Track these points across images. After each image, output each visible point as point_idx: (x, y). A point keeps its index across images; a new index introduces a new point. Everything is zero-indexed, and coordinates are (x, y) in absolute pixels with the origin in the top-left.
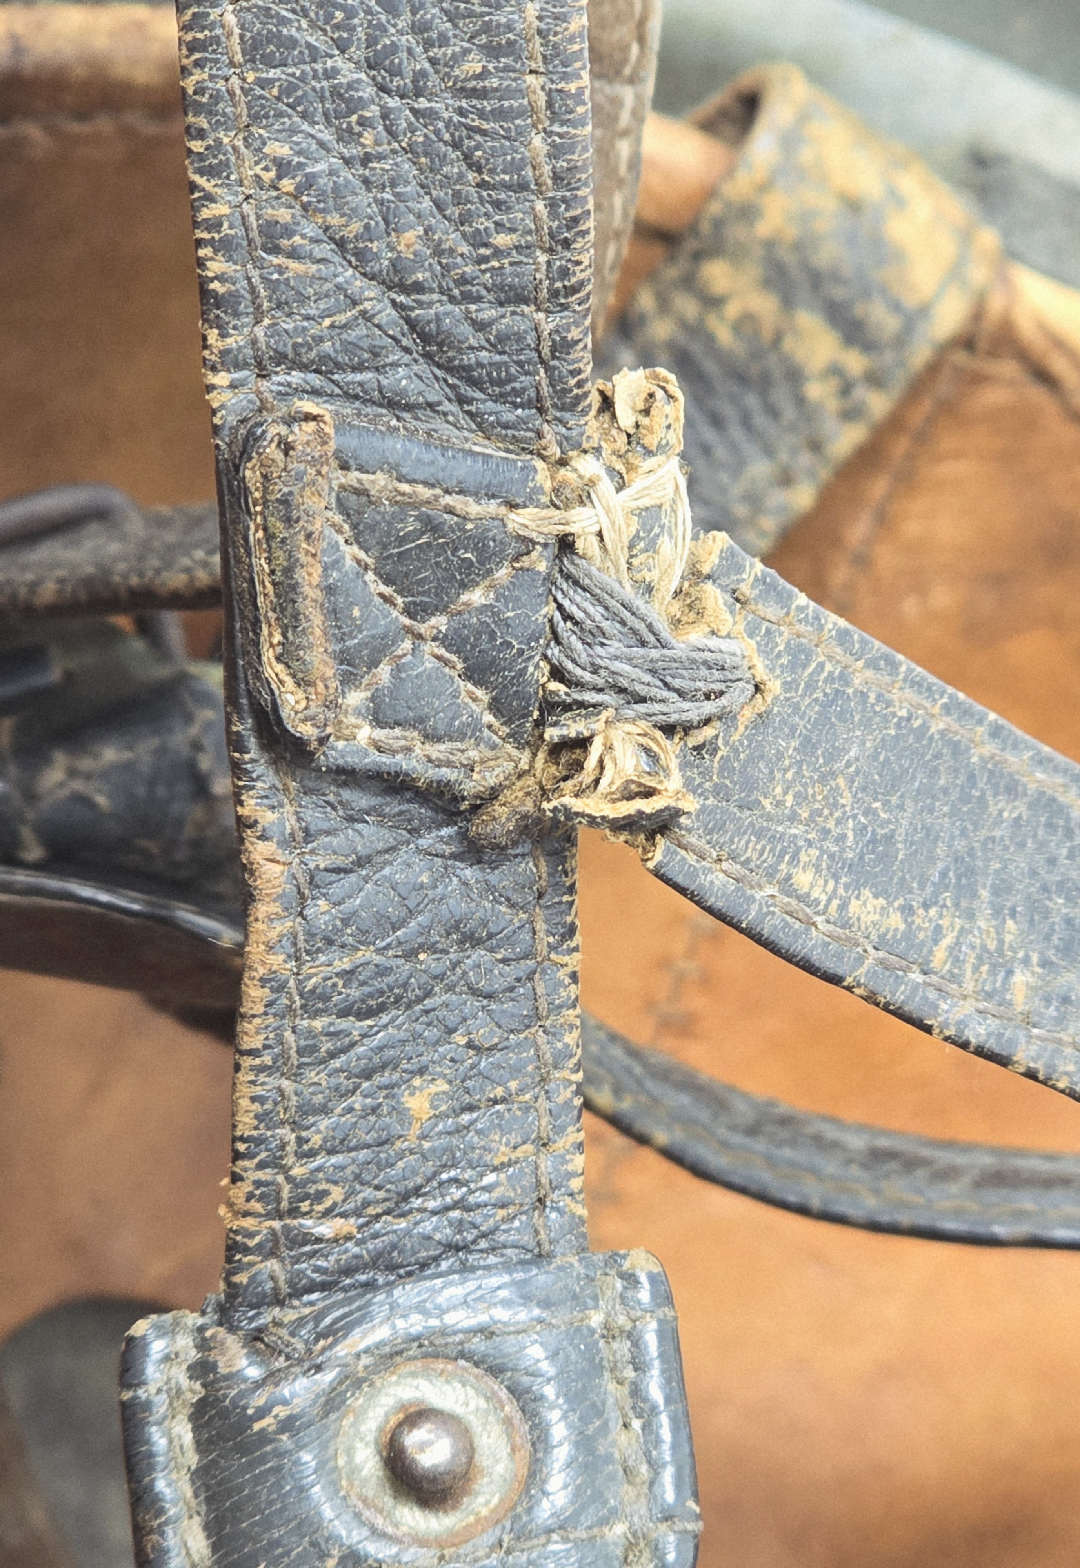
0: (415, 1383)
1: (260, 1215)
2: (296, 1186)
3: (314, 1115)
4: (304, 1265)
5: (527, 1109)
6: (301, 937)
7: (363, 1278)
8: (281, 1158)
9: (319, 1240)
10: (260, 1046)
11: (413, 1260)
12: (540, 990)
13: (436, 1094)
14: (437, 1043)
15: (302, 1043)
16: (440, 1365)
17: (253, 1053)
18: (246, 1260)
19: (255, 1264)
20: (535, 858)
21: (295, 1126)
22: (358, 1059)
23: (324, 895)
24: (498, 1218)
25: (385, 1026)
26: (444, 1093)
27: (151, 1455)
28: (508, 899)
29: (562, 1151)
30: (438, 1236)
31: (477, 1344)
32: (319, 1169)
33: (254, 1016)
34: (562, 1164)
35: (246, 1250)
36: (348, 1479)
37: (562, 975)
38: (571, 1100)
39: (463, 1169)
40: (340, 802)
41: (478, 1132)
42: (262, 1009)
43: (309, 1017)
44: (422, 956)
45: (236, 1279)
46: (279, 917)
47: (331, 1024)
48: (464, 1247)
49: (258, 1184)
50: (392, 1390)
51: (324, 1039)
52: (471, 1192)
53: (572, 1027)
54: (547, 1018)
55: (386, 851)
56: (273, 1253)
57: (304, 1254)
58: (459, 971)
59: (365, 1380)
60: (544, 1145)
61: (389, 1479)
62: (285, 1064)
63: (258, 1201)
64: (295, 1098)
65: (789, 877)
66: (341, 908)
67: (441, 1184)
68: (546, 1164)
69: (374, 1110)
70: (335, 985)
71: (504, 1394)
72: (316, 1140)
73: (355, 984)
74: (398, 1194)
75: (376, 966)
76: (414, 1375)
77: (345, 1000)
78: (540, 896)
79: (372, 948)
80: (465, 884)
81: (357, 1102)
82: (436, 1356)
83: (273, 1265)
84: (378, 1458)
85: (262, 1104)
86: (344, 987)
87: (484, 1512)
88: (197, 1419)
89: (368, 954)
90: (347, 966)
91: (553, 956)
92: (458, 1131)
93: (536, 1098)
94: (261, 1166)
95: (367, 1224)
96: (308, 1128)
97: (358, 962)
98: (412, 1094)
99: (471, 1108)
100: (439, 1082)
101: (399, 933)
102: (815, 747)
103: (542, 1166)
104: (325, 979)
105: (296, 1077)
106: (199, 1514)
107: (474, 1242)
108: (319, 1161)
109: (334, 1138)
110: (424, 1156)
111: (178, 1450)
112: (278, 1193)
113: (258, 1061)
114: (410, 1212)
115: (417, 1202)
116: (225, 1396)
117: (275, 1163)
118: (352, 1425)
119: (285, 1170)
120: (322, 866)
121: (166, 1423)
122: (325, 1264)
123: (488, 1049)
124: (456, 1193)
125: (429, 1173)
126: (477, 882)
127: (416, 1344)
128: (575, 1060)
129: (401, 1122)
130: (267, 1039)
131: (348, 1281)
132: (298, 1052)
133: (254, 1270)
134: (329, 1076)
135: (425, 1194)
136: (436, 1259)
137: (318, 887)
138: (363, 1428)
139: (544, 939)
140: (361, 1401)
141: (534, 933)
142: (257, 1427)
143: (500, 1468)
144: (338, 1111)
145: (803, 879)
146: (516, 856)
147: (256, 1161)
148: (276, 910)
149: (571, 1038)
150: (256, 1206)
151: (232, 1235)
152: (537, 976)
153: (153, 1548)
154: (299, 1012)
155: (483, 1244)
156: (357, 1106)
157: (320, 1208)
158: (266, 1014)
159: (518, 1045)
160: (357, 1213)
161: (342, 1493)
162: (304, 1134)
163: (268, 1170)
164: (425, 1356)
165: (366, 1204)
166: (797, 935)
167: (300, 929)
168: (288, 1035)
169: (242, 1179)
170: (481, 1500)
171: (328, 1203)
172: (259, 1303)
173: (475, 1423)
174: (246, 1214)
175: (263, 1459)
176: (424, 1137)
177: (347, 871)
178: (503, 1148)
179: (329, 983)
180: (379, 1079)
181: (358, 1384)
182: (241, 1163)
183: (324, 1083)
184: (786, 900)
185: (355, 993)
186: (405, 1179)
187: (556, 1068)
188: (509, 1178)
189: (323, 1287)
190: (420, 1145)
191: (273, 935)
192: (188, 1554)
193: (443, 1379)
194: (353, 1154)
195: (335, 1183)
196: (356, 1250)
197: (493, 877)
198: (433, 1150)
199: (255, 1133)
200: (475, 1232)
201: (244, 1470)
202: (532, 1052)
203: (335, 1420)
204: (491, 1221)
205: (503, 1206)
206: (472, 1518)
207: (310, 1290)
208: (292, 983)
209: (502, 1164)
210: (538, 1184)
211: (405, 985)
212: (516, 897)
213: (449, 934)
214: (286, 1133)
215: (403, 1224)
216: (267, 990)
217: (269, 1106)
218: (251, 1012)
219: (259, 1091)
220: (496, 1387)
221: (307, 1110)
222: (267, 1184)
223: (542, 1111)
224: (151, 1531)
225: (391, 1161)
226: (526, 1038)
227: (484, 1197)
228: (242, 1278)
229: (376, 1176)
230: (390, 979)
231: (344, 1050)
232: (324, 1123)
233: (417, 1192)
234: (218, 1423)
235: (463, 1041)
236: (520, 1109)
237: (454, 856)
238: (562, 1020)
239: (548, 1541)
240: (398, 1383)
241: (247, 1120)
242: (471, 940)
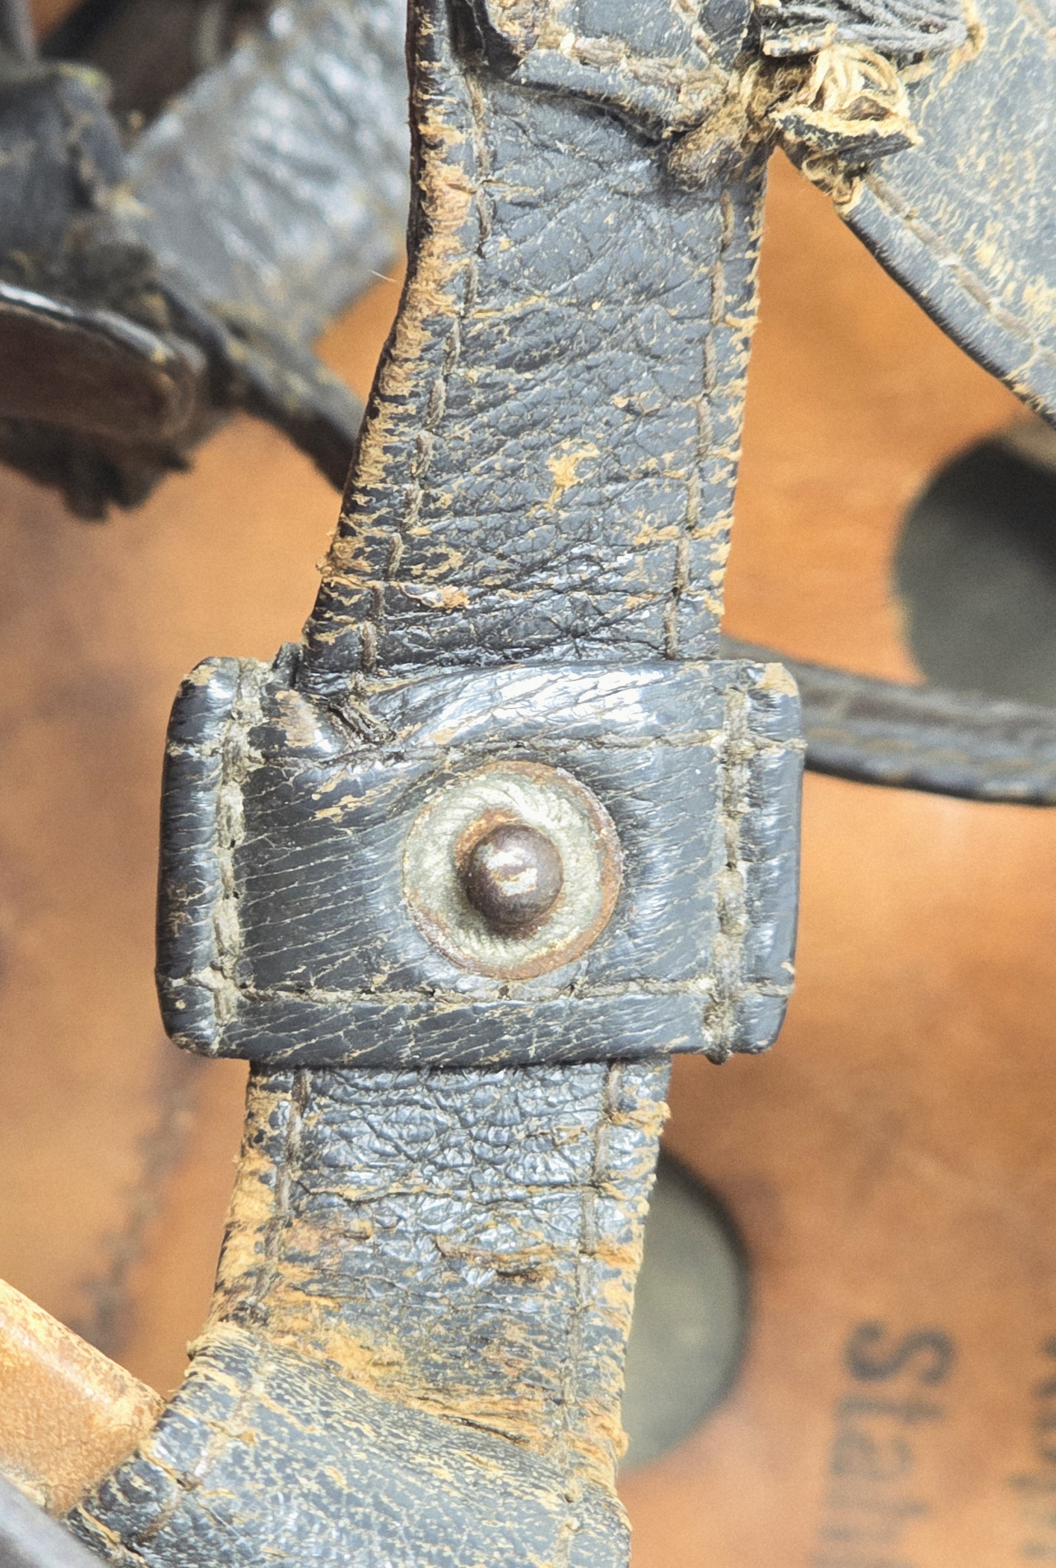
0: (505, 785)
1: (365, 574)
2: (413, 547)
3: (448, 472)
4: (401, 632)
5: (678, 485)
6: (476, 277)
7: (462, 653)
8: (403, 515)
9: (424, 608)
10: (406, 393)
11: (523, 641)
12: (712, 354)
13: (585, 459)
14: (595, 403)
15: (453, 393)
16: (537, 768)
17: (398, 400)
18: (337, 619)
19: (347, 624)
20: (724, 207)
21: (425, 481)
22: (509, 414)
23: (506, 231)
24: (627, 607)
25: (543, 381)
26: (593, 459)
27: (193, 823)
28: (691, 250)
29: (707, 539)
30: (556, 618)
31: (582, 751)
32: (440, 531)
33: (407, 360)
34: (706, 553)
35: (340, 608)
36: (412, 887)
37: (736, 339)
38: (726, 480)
39: (599, 546)
40: (533, 124)
41: (621, 506)
42: (418, 354)
43: (467, 366)
44: (596, 306)
45: (321, 637)
46: (457, 253)
47: (489, 375)
48: (584, 634)
49: (370, 541)
50: (478, 790)
51: (477, 390)
52: (603, 572)
53: (737, 399)
54: (715, 385)
55: (575, 186)
56: (370, 615)
57: (405, 620)
58: (629, 326)
59: (450, 776)
60: (690, 528)
61: (458, 894)
62: (429, 414)
63: (367, 559)
64: (431, 452)
65: (972, 249)
66: (521, 247)
67: (571, 559)
68: (688, 551)
69: (514, 471)
70: (500, 332)
71: (603, 814)
72: (447, 499)
73: (521, 332)
74: (522, 565)
75: (547, 314)
76: (505, 777)
77: (508, 349)
78: (724, 247)
79: (547, 293)
80: (651, 229)
81: (498, 461)
82: (533, 759)
83: (367, 627)
84: (449, 867)
85: (395, 456)
86: (510, 334)
87: (560, 945)
88: (252, 792)
89: (541, 300)
90: (517, 313)
91: (729, 317)
92: (600, 503)
93: (690, 475)
94: (378, 522)
95: (480, 596)
96: (439, 486)
97: (529, 309)
98: (558, 458)
99: (618, 478)
100: (590, 446)
101: (576, 278)
102: (1010, 112)
103: (684, 553)
104: (492, 326)
105: (438, 429)
106: (236, 895)
107: (595, 630)
108: (444, 522)
109: (465, 499)
110: (558, 527)
111: (224, 821)
112: (391, 553)
113: (401, 409)
114: (531, 587)
115: (540, 576)
116: (289, 774)
117: (397, 521)
118: (426, 827)
119: (403, 528)
120: (508, 199)
121: (216, 789)
122: (425, 634)
123: (648, 415)
124: (585, 571)
125: (560, 546)
126: (662, 227)
127: (514, 743)
128: (735, 436)
129: (541, 487)
130: (416, 386)
131: (447, 655)
132: (446, 403)
133: (343, 631)
134: (474, 431)
135: (552, 569)
136: (548, 643)
137: (501, 221)
138: (438, 830)
139: (723, 298)
140: (441, 799)
141: (713, 290)
142: (320, 815)
143: (584, 896)
144: (476, 469)
145: (986, 252)
146: (705, 201)
147: (375, 516)
148: (453, 245)
149: (734, 412)
150: (364, 565)
151: (326, 590)
152: (709, 338)
153: (180, 926)
154: (457, 359)
155: (605, 633)
156: (497, 466)
157: (433, 573)
158: (421, 359)
159: (679, 414)
160: (473, 582)
161: (404, 902)
162: (433, 492)
163: (385, 527)
164: (522, 757)
165: (486, 573)
166: (971, 313)
167: (476, 268)
168: (440, 383)
169: (353, 533)
170: (558, 930)
171: (444, 568)
172: (343, 666)
173: (563, 840)
174: (349, 571)
175: (321, 852)
176: (562, 506)
177: (533, 206)
178: (646, 527)
179: (495, 330)
180: (526, 438)
181: (441, 779)
182: (356, 516)
183: (467, 438)
184: (968, 273)
185: (519, 341)
186: (533, 551)
187: (715, 443)
188: (646, 563)
189: (418, 658)
190: (558, 515)
191: (447, 273)
192: (218, 938)
193: (536, 786)
194: (480, 518)
195: (456, 547)
196: (463, 623)
197: (678, 222)
198: (569, 521)
199: (380, 486)
200: (599, 619)
201: (296, 859)
202: (693, 423)
203: (409, 818)
204: (619, 608)
205: (635, 593)
206: (544, 951)
207: (400, 661)
208: (456, 328)
209: (642, 545)
210: (677, 572)
211: (572, 337)
212: (699, 248)
213: (626, 283)
214: (413, 489)
215: (519, 599)
216: (428, 333)
217: (401, 458)
218: (405, 356)
219: (394, 441)
220: (596, 806)
221: (442, 466)
222: (380, 542)
223: (693, 490)
224: (181, 907)
225: (522, 528)
226: (689, 407)
227: (614, 579)
228: (328, 638)
229: (502, 544)
230: (559, 330)
231: (494, 405)
232: (459, 482)
233: (543, 566)
234: (276, 802)
235: (622, 403)
236: (670, 485)
237: (643, 196)
238: (728, 391)
239: (626, 991)
240: (485, 784)
241: (375, 471)
242: (649, 292)
